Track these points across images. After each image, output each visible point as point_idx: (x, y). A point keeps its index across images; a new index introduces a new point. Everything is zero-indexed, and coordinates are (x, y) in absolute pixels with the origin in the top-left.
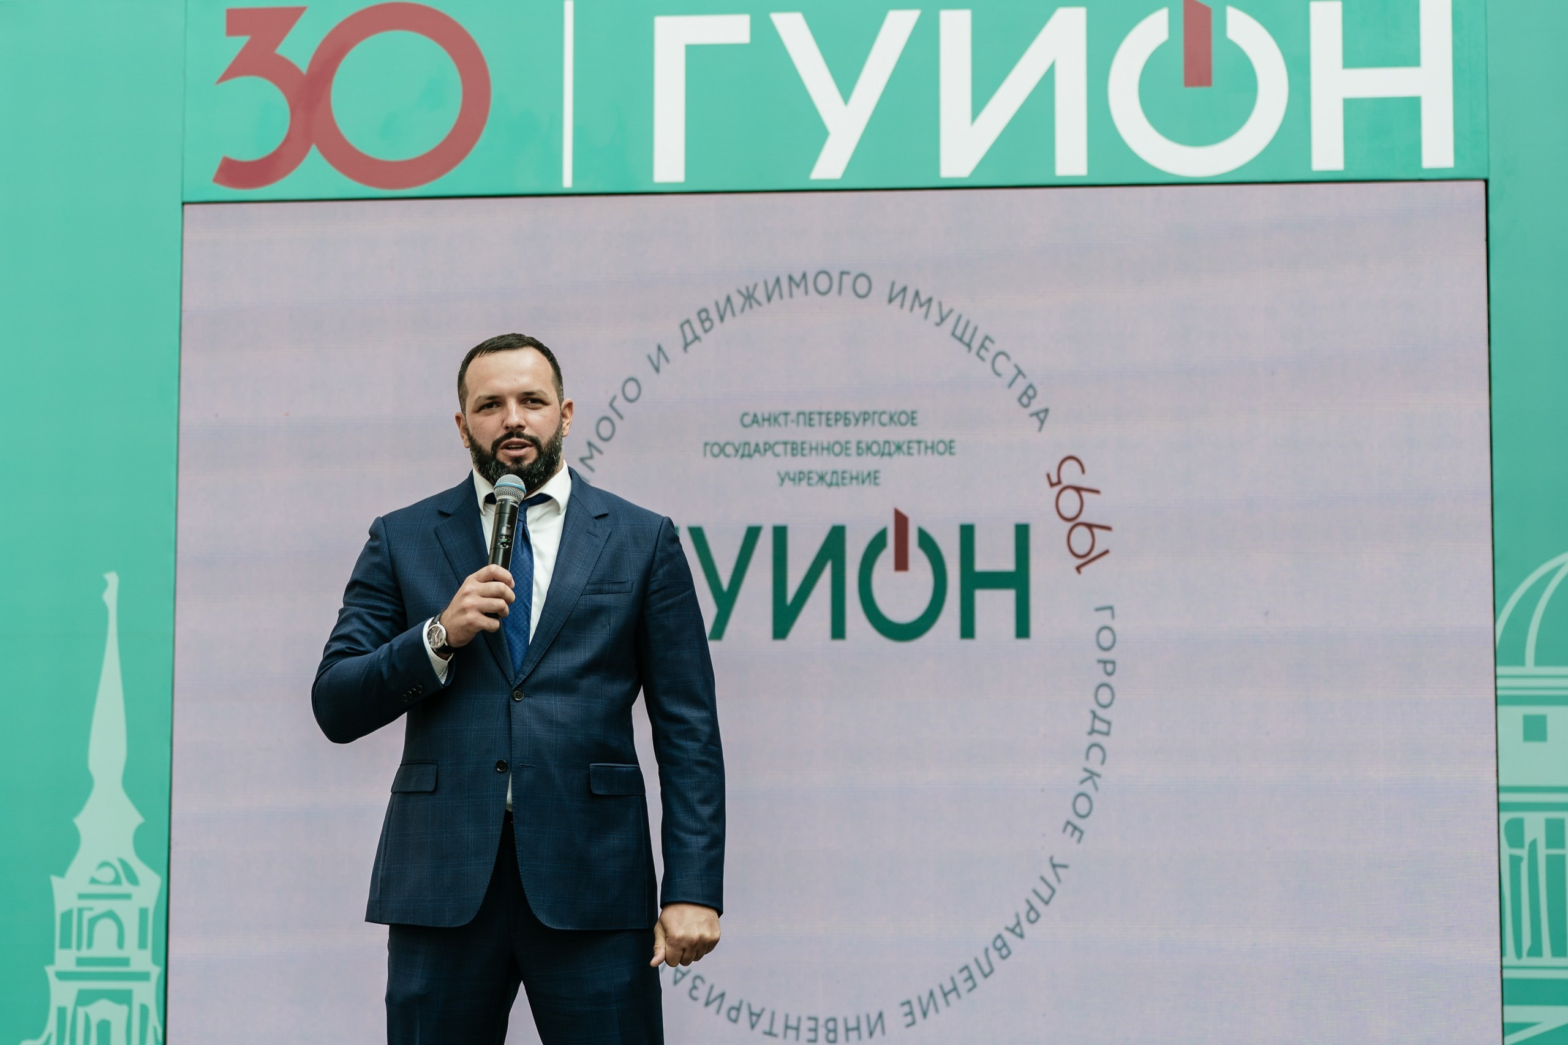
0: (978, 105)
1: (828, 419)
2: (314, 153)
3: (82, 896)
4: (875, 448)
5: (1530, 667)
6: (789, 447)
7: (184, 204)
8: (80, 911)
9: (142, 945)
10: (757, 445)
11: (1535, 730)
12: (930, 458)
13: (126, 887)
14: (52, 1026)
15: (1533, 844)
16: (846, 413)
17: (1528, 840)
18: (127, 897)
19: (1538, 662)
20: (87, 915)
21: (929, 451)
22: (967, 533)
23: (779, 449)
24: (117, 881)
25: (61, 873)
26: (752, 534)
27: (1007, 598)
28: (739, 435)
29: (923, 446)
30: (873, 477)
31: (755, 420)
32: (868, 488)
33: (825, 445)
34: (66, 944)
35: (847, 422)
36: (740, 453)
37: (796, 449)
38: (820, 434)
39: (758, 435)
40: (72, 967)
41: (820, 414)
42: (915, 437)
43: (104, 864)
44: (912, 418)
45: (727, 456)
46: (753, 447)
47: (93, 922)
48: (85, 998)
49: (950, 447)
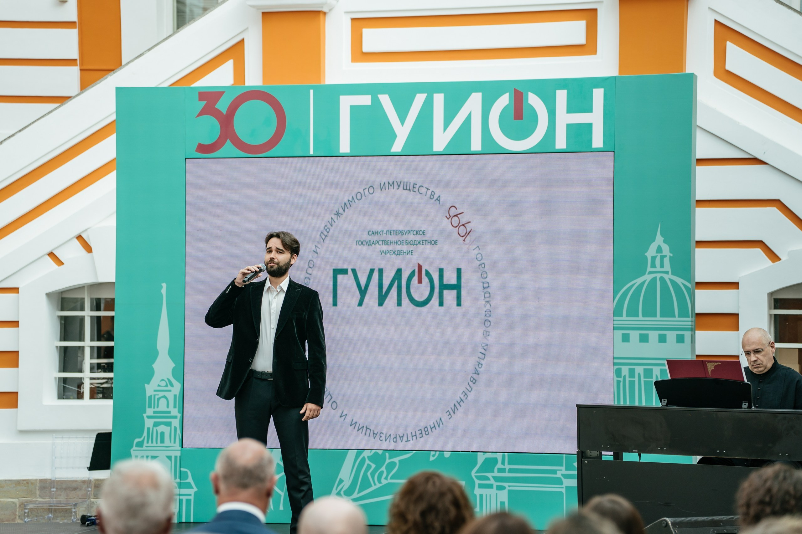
0: (446, 126)
1: (396, 233)
2: (228, 142)
3: (155, 391)
4: (411, 243)
5: (624, 317)
6: (384, 242)
7: (186, 159)
8: (155, 395)
9: (175, 407)
10: (373, 241)
11: (626, 338)
12: (430, 246)
13: (169, 388)
14: (145, 434)
15: (625, 376)
16: (402, 231)
17: (623, 376)
18: (170, 391)
19: (627, 316)
20: (157, 397)
21: (429, 244)
22: (441, 271)
23: (380, 243)
24: (167, 386)
25: (148, 383)
26: (372, 271)
27: (454, 293)
28: (368, 238)
29: (427, 242)
30: (411, 252)
31: (373, 233)
32: (409, 256)
33: (395, 242)
34: (150, 407)
35: (403, 234)
36: (368, 244)
37: (386, 243)
38: (394, 238)
39: (374, 238)
40: (152, 414)
41: (394, 231)
42: (424, 239)
43: (163, 380)
44: (424, 232)
45: (364, 245)
46: (372, 242)
47: (159, 399)
48: (156, 424)
49: (436, 242)
